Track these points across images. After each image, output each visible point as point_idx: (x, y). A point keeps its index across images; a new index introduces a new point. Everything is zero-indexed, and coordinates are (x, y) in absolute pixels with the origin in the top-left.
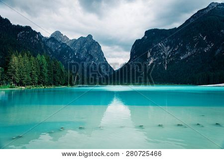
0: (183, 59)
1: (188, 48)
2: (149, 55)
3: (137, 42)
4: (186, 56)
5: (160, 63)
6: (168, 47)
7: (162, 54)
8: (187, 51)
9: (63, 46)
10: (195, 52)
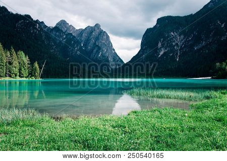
0: (197, 49)
1: (203, 37)
2: (160, 45)
3: (149, 31)
4: (200, 46)
5: (171, 55)
6: (182, 37)
7: (174, 44)
8: (202, 40)
9: (68, 37)
10: (210, 41)
